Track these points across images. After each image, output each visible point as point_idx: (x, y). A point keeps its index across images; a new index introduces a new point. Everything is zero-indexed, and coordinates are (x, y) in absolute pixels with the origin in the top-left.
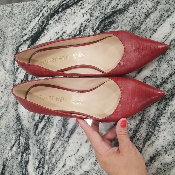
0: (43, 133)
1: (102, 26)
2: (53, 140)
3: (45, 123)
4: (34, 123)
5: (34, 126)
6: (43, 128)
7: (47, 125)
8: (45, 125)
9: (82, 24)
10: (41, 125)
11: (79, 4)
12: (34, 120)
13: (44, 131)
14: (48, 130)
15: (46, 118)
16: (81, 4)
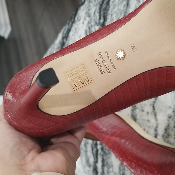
0: (106, 172)
1: (102, 13)
2: (120, 170)
3: (102, 157)
4: (92, 168)
5: (93, 172)
6: (103, 166)
7: (105, 158)
8: (103, 161)
9: (86, 31)
10: (99, 165)
11: (76, 19)
12: (90, 166)
13: (106, 168)
14: (109, 163)
15: (100, 151)
16: (78, 18)
